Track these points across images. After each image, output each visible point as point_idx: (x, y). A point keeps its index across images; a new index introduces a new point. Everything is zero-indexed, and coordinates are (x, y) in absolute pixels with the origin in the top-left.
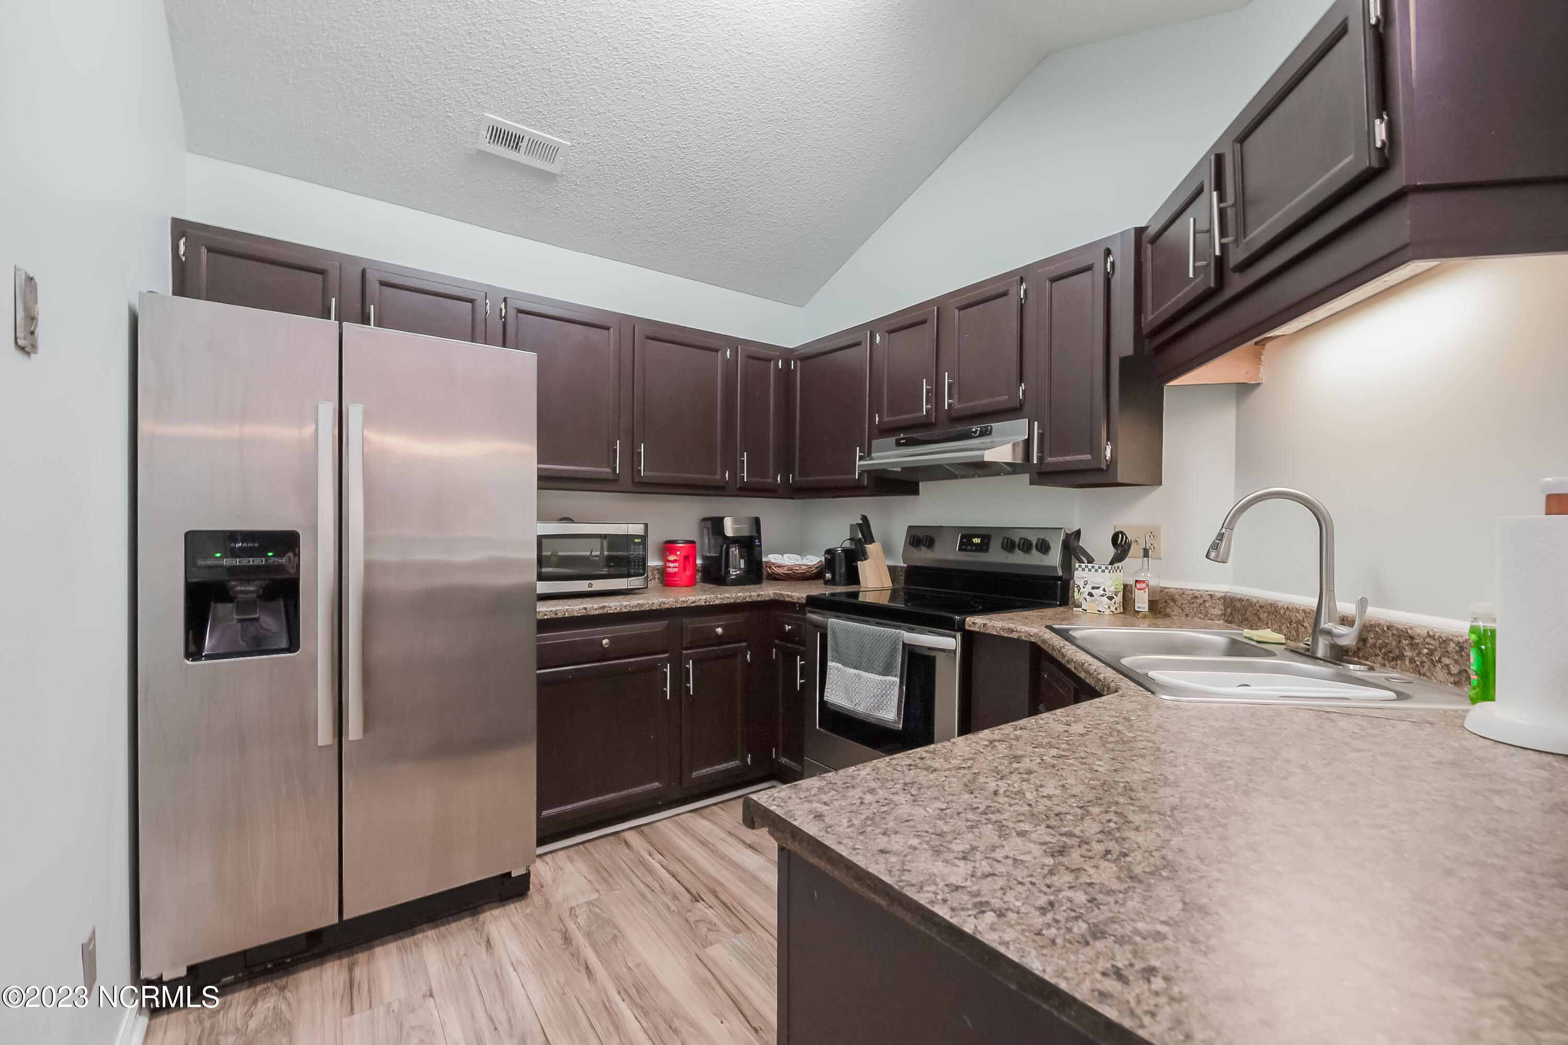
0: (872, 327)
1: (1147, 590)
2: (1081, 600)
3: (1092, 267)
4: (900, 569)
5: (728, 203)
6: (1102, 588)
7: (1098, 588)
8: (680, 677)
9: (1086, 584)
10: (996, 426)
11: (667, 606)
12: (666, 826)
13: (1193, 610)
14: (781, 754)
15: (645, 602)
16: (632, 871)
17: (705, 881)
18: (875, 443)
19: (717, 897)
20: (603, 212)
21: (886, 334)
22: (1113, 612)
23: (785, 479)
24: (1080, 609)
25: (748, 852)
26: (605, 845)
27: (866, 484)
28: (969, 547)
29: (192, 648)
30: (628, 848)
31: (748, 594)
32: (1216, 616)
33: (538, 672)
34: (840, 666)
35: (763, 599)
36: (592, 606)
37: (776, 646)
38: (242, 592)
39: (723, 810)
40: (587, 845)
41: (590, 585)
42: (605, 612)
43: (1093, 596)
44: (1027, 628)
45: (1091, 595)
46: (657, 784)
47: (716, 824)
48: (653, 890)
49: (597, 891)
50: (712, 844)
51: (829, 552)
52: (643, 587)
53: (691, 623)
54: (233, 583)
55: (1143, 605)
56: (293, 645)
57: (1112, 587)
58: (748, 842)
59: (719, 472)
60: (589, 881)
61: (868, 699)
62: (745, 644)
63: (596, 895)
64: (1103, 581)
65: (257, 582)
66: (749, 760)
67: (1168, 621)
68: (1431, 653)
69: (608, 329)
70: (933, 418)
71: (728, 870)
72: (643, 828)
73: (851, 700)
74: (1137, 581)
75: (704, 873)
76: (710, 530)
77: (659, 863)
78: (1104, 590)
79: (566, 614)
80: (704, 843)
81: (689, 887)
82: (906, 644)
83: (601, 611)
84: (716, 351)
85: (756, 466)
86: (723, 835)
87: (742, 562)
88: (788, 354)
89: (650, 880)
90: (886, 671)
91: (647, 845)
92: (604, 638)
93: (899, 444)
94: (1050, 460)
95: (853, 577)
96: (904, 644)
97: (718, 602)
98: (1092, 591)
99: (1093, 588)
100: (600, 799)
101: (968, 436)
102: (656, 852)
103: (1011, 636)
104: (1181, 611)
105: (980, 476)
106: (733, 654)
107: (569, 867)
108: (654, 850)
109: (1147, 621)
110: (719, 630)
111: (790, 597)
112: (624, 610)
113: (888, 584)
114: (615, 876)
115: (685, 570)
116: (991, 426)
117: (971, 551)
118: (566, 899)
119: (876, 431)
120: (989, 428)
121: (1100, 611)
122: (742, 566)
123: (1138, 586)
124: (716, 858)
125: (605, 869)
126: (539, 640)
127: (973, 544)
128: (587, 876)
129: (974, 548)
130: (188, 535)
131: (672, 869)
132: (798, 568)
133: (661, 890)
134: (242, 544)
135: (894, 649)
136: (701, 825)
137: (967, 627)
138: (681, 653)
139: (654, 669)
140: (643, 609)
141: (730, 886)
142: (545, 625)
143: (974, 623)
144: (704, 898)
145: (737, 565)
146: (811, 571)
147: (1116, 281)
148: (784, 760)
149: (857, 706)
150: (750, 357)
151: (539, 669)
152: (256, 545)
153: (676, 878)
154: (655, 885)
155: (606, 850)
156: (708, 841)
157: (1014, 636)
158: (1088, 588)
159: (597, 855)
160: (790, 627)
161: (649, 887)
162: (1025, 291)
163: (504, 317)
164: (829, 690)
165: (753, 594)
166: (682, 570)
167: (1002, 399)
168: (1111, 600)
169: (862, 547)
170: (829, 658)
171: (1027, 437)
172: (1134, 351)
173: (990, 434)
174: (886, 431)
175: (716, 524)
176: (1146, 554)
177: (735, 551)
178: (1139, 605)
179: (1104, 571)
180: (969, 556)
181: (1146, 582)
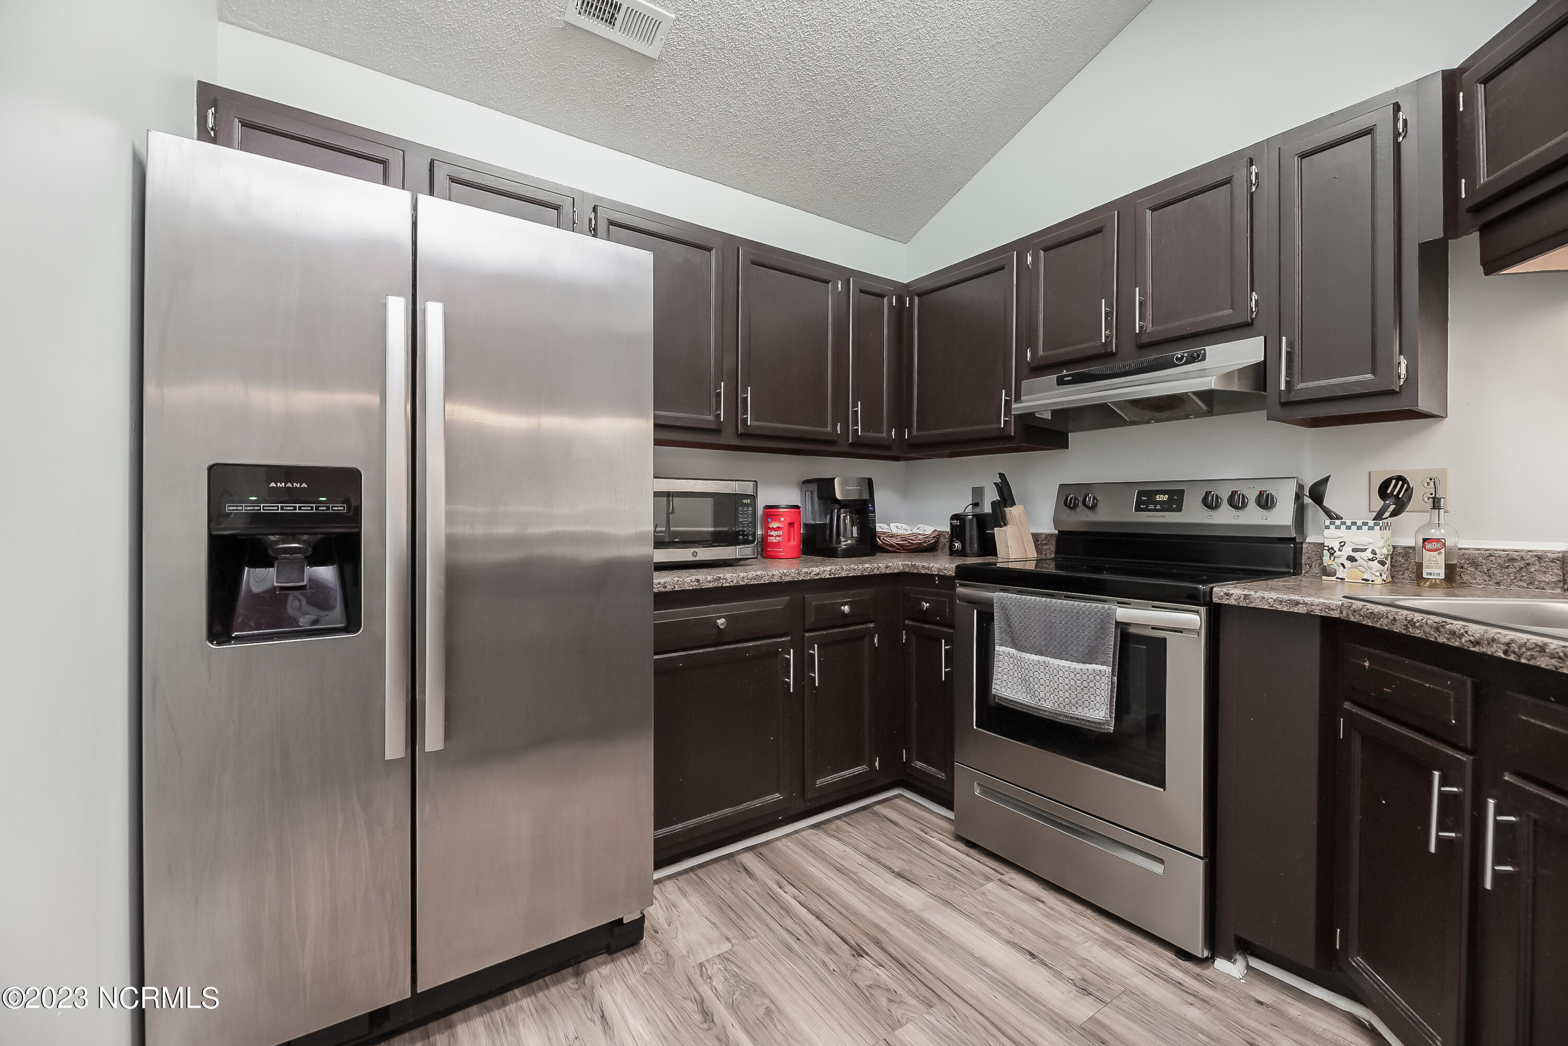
0: (1022, 245)
1: (1443, 551)
2: (1334, 566)
3: (1372, 130)
4: (1044, 536)
5: (846, 104)
6: (1370, 550)
7: (1365, 550)
8: (804, 663)
9: (1342, 546)
10: (1210, 350)
11: (788, 579)
12: (787, 846)
14: (914, 756)
15: (764, 573)
16: (765, 910)
17: (860, 924)
18: (1025, 383)
19: (883, 949)
20: (702, 113)
21: (1042, 252)
22: (1385, 581)
23: (900, 434)
24: (1334, 579)
25: (899, 882)
26: (721, 874)
27: (1012, 434)
28: (1152, 507)
29: (217, 628)
30: (750, 877)
31: (875, 565)
33: (656, 657)
34: (1013, 651)
35: (891, 571)
36: (706, 579)
37: (906, 627)
38: (286, 551)
39: (850, 825)
40: (699, 872)
41: (695, 554)
42: (720, 585)
43: (1356, 560)
44: (1322, 600)
45: (1352, 559)
46: (777, 795)
47: (847, 844)
48: (798, 939)
49: (728, 939)
50: (852, 872)
51: (955, 517)
52: (753, 556)
53: (814, 600)
54: (272, 538)
55: (1437, 571)
56: (352, 622)
57: (1385, 549)
58: (896, 870)
59: (829, 424)
60: (714, 924)
61: (1061, 693)
62: (872, 625)
63: (726, 947)
64: (1371, 541)
65: (305, 537)
66: (877, 764)
67: (1466, 591)
69: (709, 250)
70: (1114, 348)
71: (884, 909)
72: (761, 849)
73: (1031, 692)
74: (1425, 540)
75: (856, 913)
76: (816, 494)
77: (795, 898)
78: (1374, 552)
79: (677, 587)
80: (841, 870)
81: (843, 934)
82: (1118, 622)
83: (715, 584)
84: (827, 282)
85: (871, 419)
86: (862, 860)
87: (855, 529)
88: (902, 290)
89: (789, 923)
90: (1089, 657)
91: (772, 872)
92: (720, 618)
93: (1061, 382)
94: (1302, 385)
95: (988, 546)
96: (1117, 623)
97: (843, 574)
98: (1353, 554)
99: (1354, 550)
100: (715, 815)
101: (1168, 364)
102: (786, 882)
103: (1295, 610)
105: (1158, 421)
106: (860, 637)
107: (684, 904)
108: (783, 879)
109: (1439, 591)
110: (846, 609)
111: (928, 568)
112: (742, 583)
113: (1032, 554)
114: (745, 917)
115: (789, 540)
116: (1204, 350)
117: (1155, 510)
118: (691, 950)
119: (1026, 371)
120: (1203, 352)
121: (1368, 580)
122: (855, 535)
123: (1428, 546)
124: (864, 892)
125: (729, 906)
126: (656, 617)
127: (1156, 503)
128: (709, 917)
129: (1158, 507)
130: (210, 469)
131: (813, 907)
132: (913, 538)
133: (808, 938)
134: (285, 485)
135: (1103, 629)
136: (831, 845)
137: (1215, 600)
138: (804, 636)
139: (773, 654)
140: (762, 582)
141: (895, 933)
142: (665, 599)
143: (1227, 594)
144: (868, 951)
145: (849, 534)
146: (929, 541)
147: (1409, 147)
148: (919, 764)
149: (1042, 702)
150: (862, 291)
151: (656, 654)
152: (304, 485)
153: (822, 921)
154: (799, 930)
155: (724, 879)
156: (846, 868)
157: (1302, 610)
158: (1347, 551)
159: (714, 887)
160: (928, 605)
161: (791, 933)
162: (1257, 174)
163: (594, 229)
164: (998, 682)
165: (880, 565)
166: (787, 539)
167: (1225, 314)
168: (1384, 566)
169: (1001, 511)
170: (996, 641)
171: (1263, 359)
172: (1444, 233)
173: (1204, 359)
174: (1039, 369)
175: (824, 487)
176: (1436, 504)
177: (846, 518)
178: (1429, 571)
179: (1371, 528)
180: (1162, 516)
181: (1438, 540)
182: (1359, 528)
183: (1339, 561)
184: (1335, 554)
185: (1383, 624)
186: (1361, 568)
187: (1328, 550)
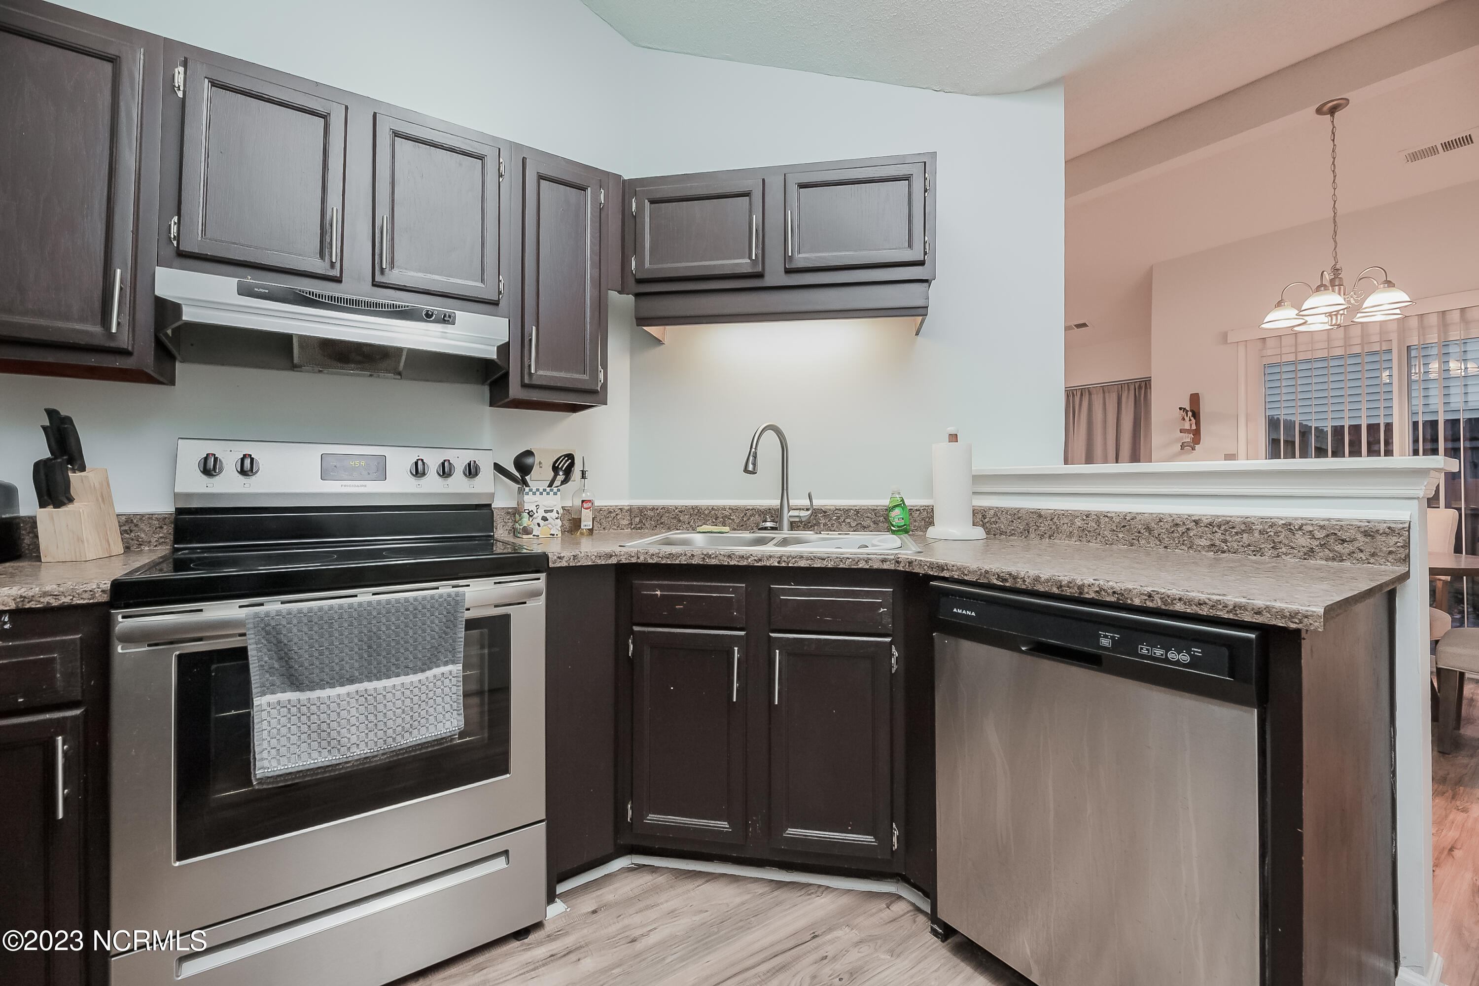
1: (592, 508)
3: (586, 189)
6: (555, 511)
7: (552, 511)
9: (537, 509)
13: (609, 523)
24: (531, 536)
32: (625, 525)
34: (288, 695)
43: (547, 520)
45: (545, 519)
55: (588, 523)
57: (561, 509)
64: (556, 503)
68: (839, 518)
74: (583, 501)
78: (557, 513)
93: (245, 291)
94: (541, 372)
98: (546, 515)
99: (546, 511)
104: (600, 526)
113: (118, 548)
116: (455, 313)
121: (553, 535)
123: (585, 505)
137: (551, 565)
143: (559, 557)
158: (541, 513)
162: (504, 168)
164: (262, 755)
168: (561, 522)
170: (254, 691)
171: (508, 340)
176: (584, 473)
178: (585, 523)
179: (548, 494)
180: (363, 486)
181: (590, 501)
182: (541, 494)
183: (536, 521)
184: (534, 516)
185: (683, 560)
186: (550, 526)
187: (528, 513)
